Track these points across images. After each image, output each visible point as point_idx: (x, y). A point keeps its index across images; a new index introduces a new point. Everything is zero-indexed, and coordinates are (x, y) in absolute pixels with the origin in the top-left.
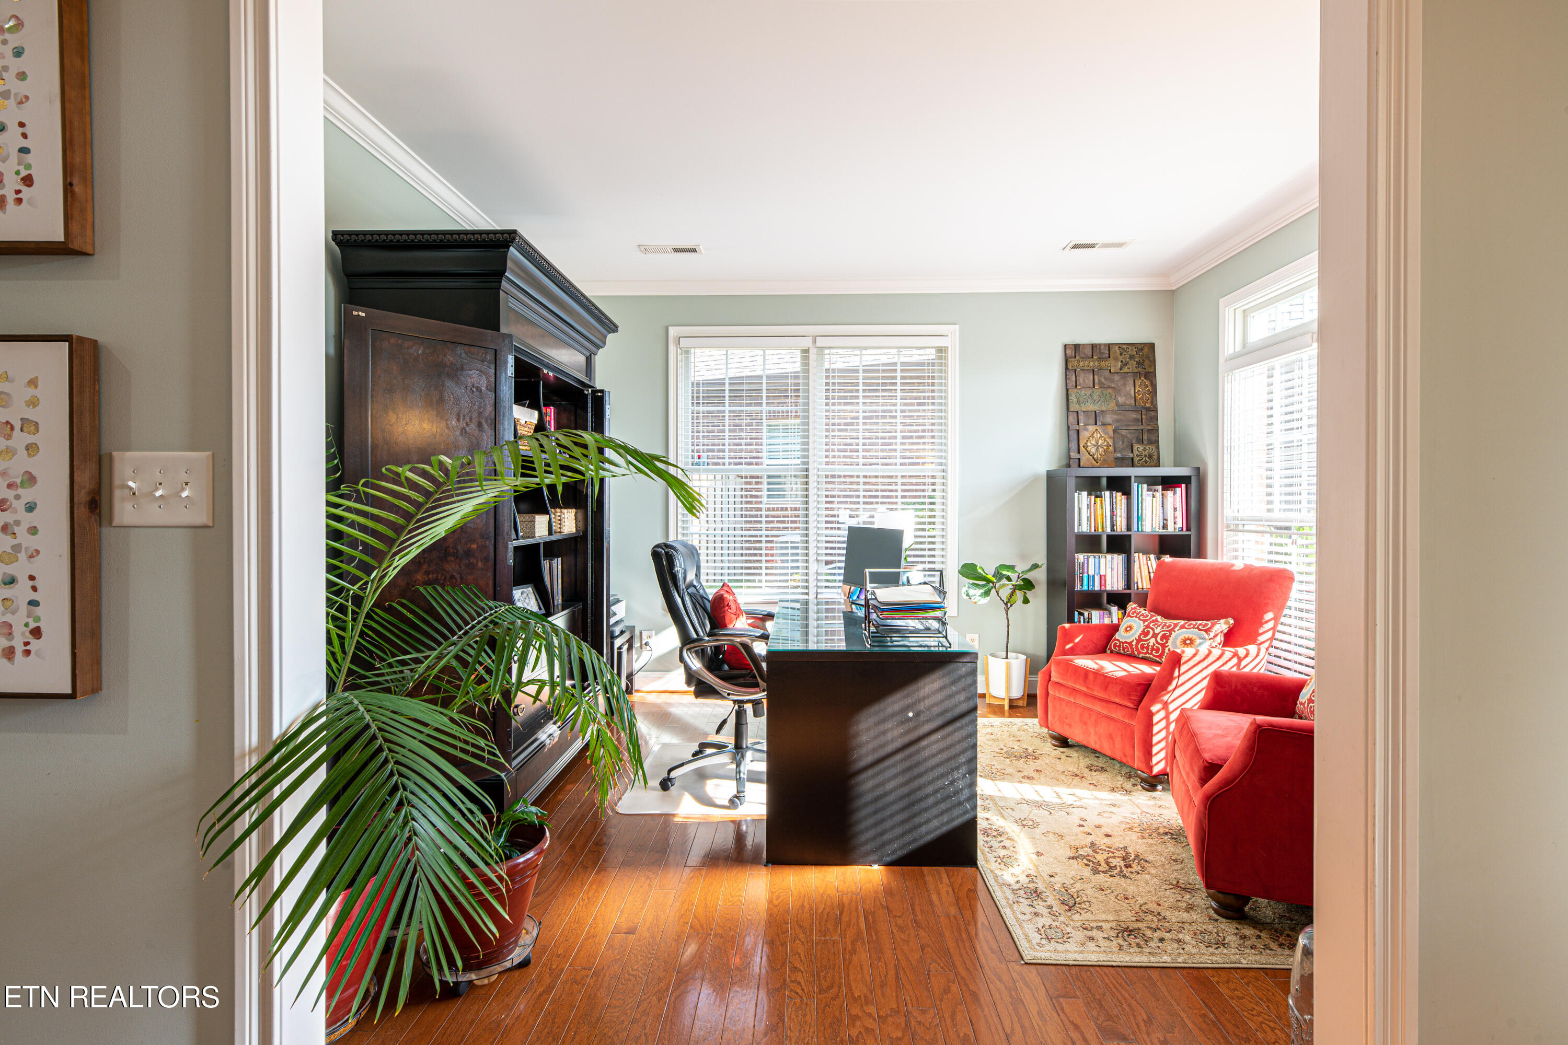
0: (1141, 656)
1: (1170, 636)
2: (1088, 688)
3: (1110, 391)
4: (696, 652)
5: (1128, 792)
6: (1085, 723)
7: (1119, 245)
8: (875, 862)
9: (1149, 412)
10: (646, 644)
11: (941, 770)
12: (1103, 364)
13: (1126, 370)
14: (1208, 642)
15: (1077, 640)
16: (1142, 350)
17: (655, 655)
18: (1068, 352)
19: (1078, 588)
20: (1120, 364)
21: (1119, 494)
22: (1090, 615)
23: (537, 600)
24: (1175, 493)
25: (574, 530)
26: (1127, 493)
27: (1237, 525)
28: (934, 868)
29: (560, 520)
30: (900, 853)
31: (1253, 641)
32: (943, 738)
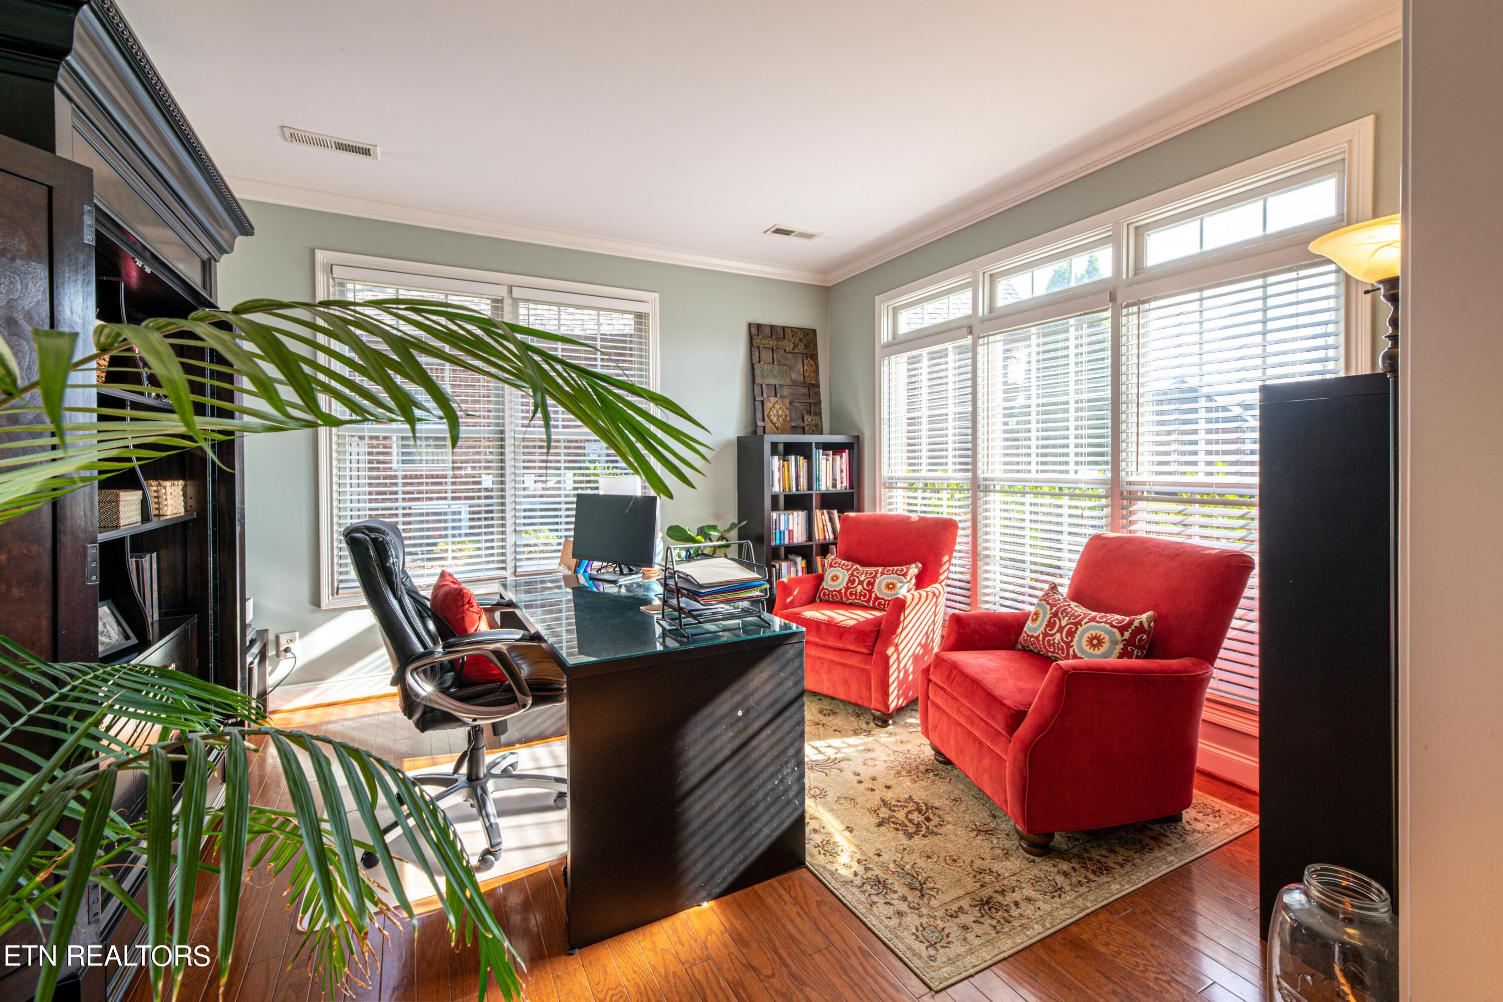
0: (849, 602)
1: (874, 582)
2: (821, 639)
3: (785, 367)
4: (425, 672)
5: (869, 733)
6: (818, 672)
7: (809, 236)
8: (704, 899)
9: (812, 387)
10: (287, 650)
11: (771, 769)
12: (780, 343)
13: (796, 351)
14: (907, 585)
15: (795, 593)
16: (808, 334)
17: (300, 663)
18: (753, 330)
19: (773, 544)
20: (792, 345)
21: (802, 458)
22: (780, 566)
23: (119, 624)
24: (841, 457)
25: (182, 511)
26: (808, 457)
27: (891, 483)
28: (765, 883)
29: (157, 497)
30: (731, 879)
31: (935, 581)
32: (773, 733)
